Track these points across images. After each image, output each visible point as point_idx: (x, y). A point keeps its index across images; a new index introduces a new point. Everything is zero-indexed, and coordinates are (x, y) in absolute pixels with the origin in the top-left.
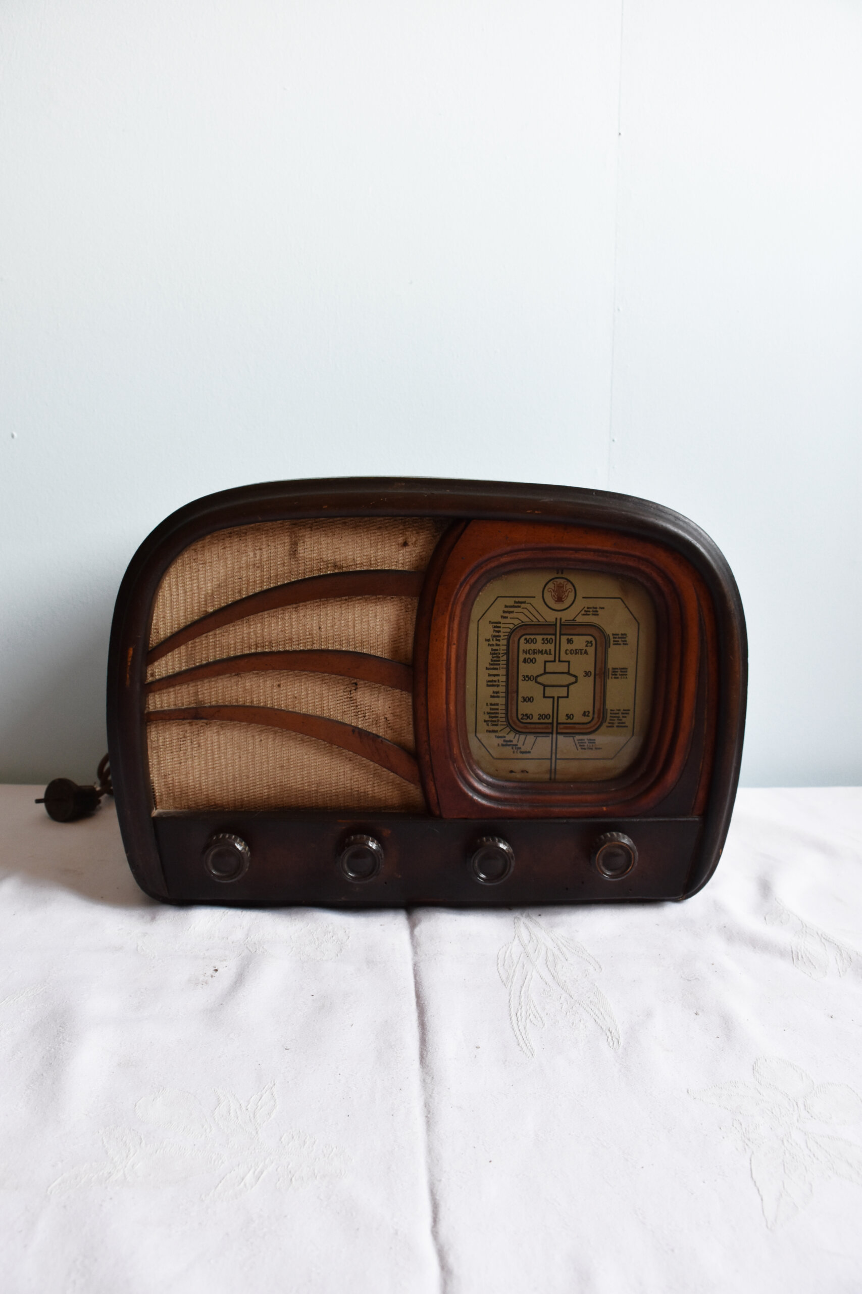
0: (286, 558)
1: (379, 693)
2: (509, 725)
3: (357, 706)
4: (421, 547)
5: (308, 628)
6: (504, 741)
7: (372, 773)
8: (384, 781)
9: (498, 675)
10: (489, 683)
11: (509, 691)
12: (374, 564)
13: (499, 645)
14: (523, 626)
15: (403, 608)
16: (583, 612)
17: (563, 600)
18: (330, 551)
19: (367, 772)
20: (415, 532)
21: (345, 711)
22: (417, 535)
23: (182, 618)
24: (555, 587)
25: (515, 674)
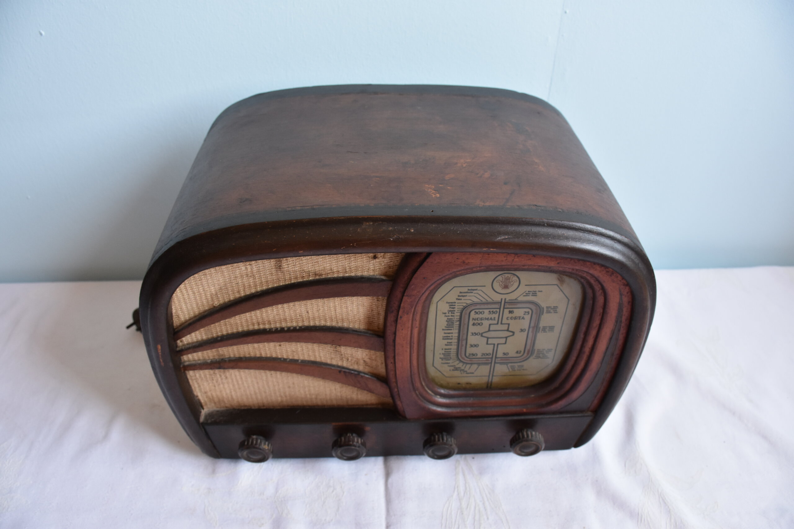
0: (273, 270)
2: (459, 360)
3: (341, 355)
4: (389, 259)
5: (298, 312)
9: (452, 333)
10: (445, 338)
11: (460, 342)
13: (453, 316)
14: (474, 304)
16: (525, 294)
17: (509, 287)
21: (332, 358)
24: (503, 279)
25: (465, 332)
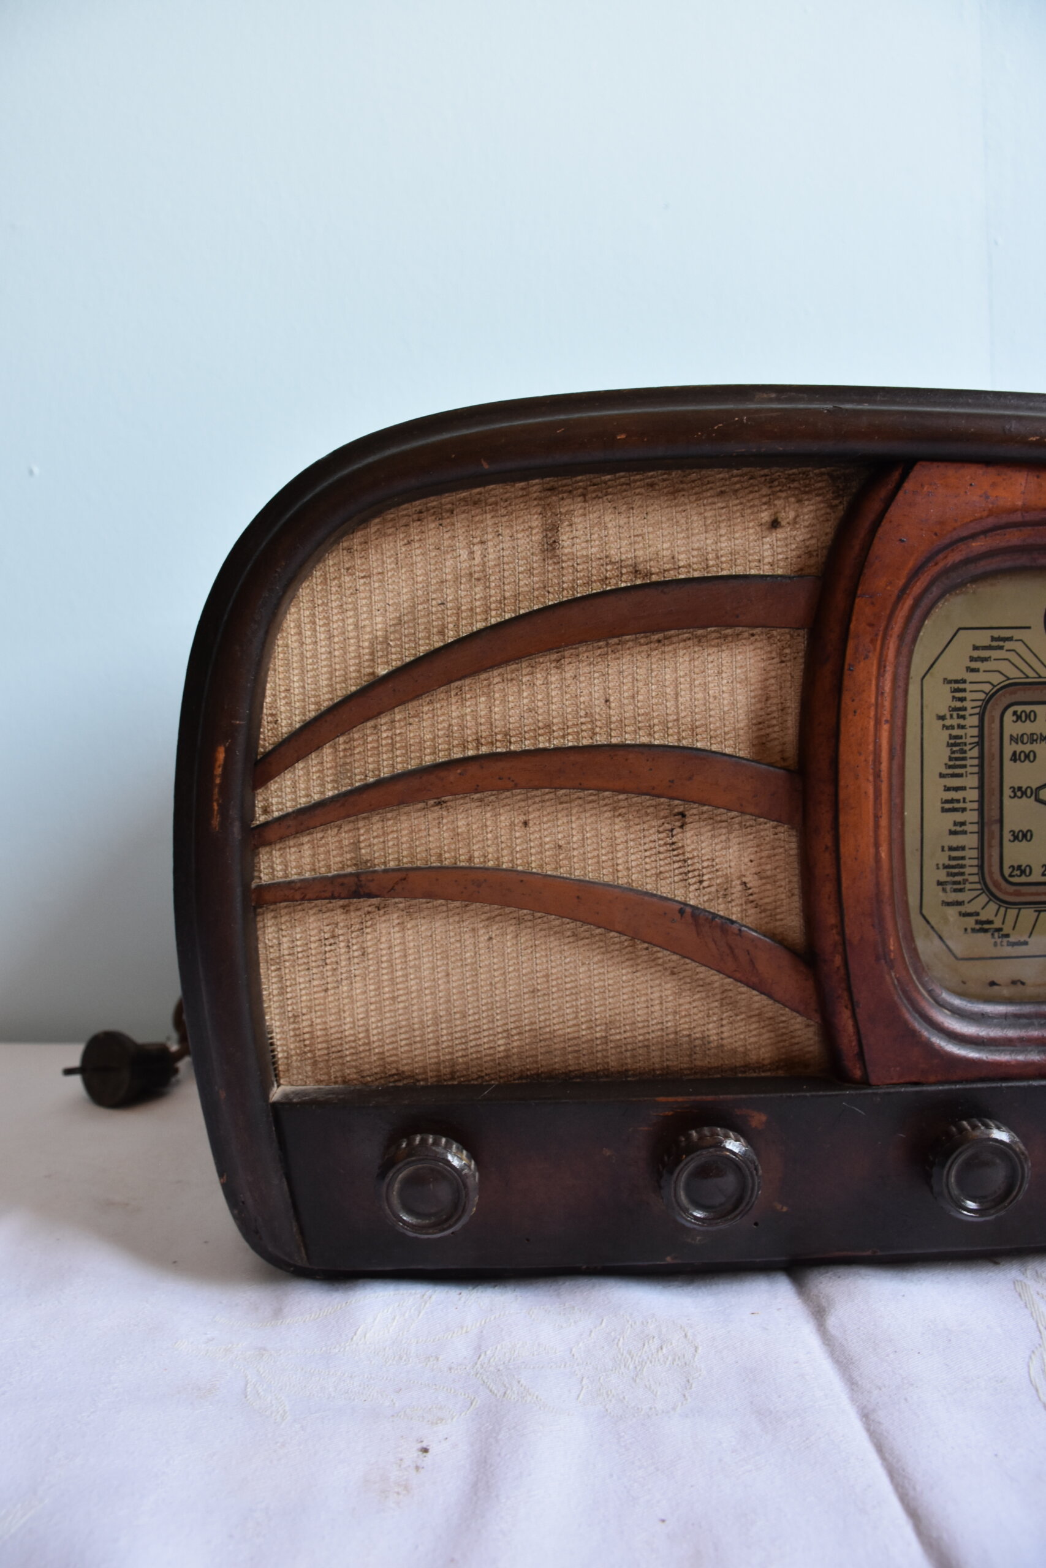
0: (535, 558)
1: (730, 832)
2: (986, 889)
3: (685, 861)
4: (807, 530)
5: (584, 703)
6: (977, 922)
7: (718, 997)
8: (741, 1013)
9: (963, 788)
10: (947, 806)
11: (986, 820)
12: (713, 566)
13: (963, 727)
14: (1011, 686)
15: (774, 655)
18: (624, 543)
19: (708, 997)
20: (792, 500)
21: (661, 873)
22: (797, 505)
23: (325, 690)
25: (996, 784)
